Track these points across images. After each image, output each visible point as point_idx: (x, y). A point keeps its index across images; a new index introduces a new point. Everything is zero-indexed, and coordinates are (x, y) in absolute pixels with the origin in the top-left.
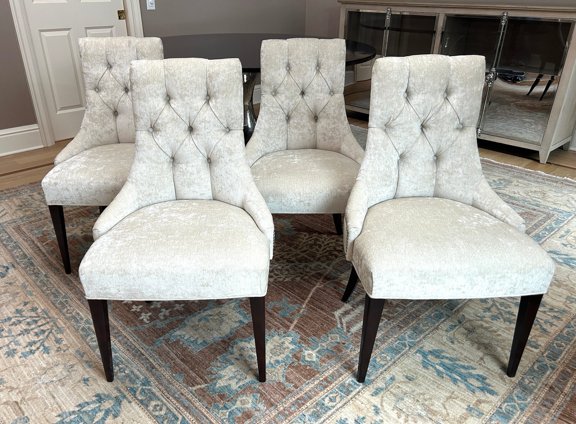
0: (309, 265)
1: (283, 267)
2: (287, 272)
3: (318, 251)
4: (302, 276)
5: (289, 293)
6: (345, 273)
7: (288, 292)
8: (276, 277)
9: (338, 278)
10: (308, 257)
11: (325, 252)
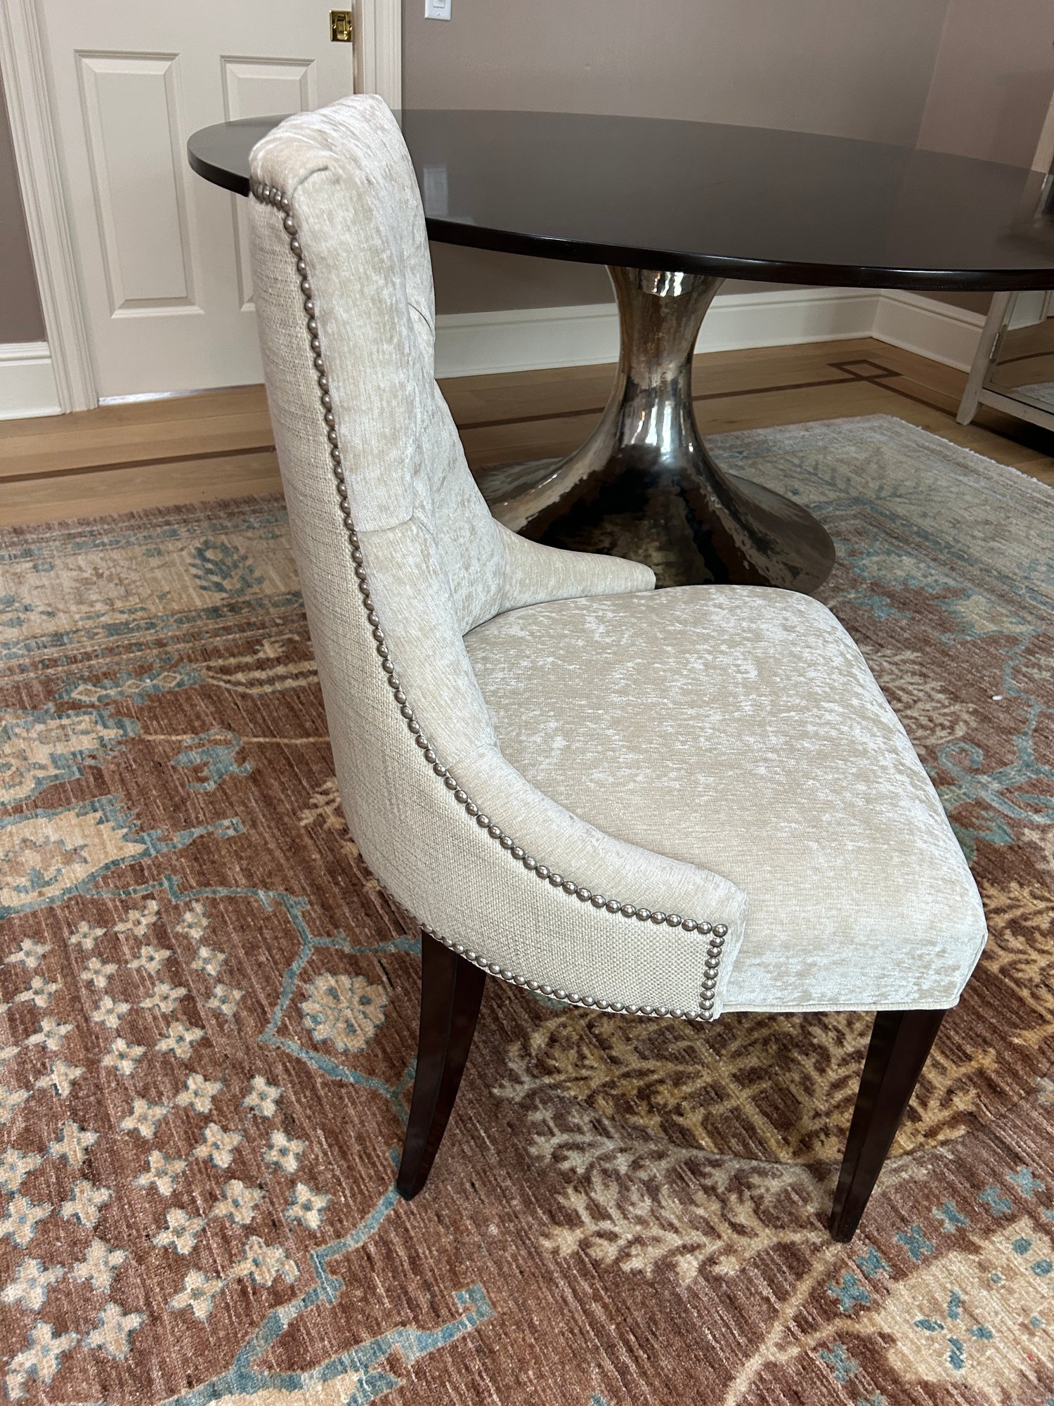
0: (755, 1179)
1: (636, 1165)
2: (648, 1201)
3: (809, 1092)
4: (712, 1246)
5: (623, 1370)
6: (913, 1280)
7: (625, 1357)
8: (591, 1226)
9: (877, 1306)
10: (758, 1120)
11: (837, 1107)
